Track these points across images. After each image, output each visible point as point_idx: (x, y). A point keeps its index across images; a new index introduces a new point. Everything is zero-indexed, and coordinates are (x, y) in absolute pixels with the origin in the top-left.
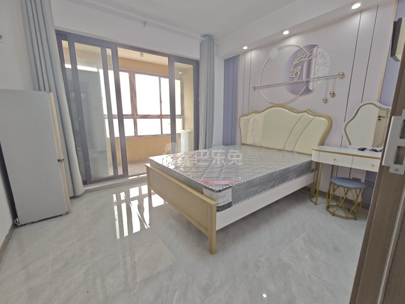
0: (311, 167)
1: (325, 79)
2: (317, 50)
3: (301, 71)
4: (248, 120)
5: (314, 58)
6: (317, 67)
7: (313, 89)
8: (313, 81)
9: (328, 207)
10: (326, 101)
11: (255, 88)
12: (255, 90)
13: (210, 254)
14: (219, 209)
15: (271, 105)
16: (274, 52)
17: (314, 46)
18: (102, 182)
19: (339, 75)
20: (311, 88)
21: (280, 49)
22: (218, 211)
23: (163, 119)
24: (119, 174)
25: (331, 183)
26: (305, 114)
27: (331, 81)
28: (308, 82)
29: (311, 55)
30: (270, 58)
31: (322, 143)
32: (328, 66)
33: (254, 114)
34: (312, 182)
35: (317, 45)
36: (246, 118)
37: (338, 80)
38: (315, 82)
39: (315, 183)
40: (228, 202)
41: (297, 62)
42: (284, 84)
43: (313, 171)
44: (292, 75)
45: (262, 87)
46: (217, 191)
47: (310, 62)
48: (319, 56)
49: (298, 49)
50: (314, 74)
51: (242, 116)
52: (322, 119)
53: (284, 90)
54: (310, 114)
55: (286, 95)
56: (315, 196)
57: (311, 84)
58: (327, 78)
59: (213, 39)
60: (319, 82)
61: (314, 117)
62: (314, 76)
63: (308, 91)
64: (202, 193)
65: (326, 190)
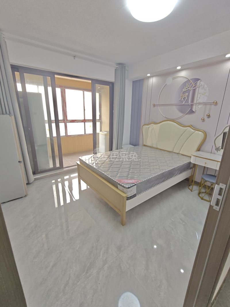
0: (190, 166)
1: (204, 105)
2: (200, 83)
3: (188, 96)
4: (149, 128)
5: (198, 88)
6: (199, 95)
7: (196, 111)
8: (196, 105)
9: (199, 193)
10: (203, 120)
11: (154, 105)
12: (154, 107)
13: (122, 226)
14: (128, 198)
15: (166, 119)
16: (169, 80)
17: (198, 80)
18: (45, 172)
19: (214, 103)
20: (194, 110)
21: (174, 79)
22: (127, 200)
23: (86, 123)
24: (57, 166)
25: (202, 178)
26: (189, 128)
27: (208, 106)
28: (192, 105)
29: (195, 86)
30: (166, 84)
31: (199, 150)
32: (206, 96)
33: (153, 125)
34: (190, 175)
35: (200, 79)
36: (147, 126)
37: (213, 106)
38: (197, 106)
39: (192, 176)
40: (134, 194)
41: (185, 90)
42: (176, 105)
43: (191, 168)
44: (181, 99)
45: (160, 105)
46: (127, 188)
47: (194, 91)
48: (201, 87)
49: (186, 80)
50: (197, 100)
51: (144, 125)
52: (200, 133)
53: (175, 109)
54: (192, 128)
55: (176, 113)
56: (192, 185)
57: (194, 107)
58: (205, 104)
59: (125, 67)
60: (200, 106)
61: (195, 131)
62: (197, 101)
63: (192, 112)
64: (117, 188)
65: (199, 181)
